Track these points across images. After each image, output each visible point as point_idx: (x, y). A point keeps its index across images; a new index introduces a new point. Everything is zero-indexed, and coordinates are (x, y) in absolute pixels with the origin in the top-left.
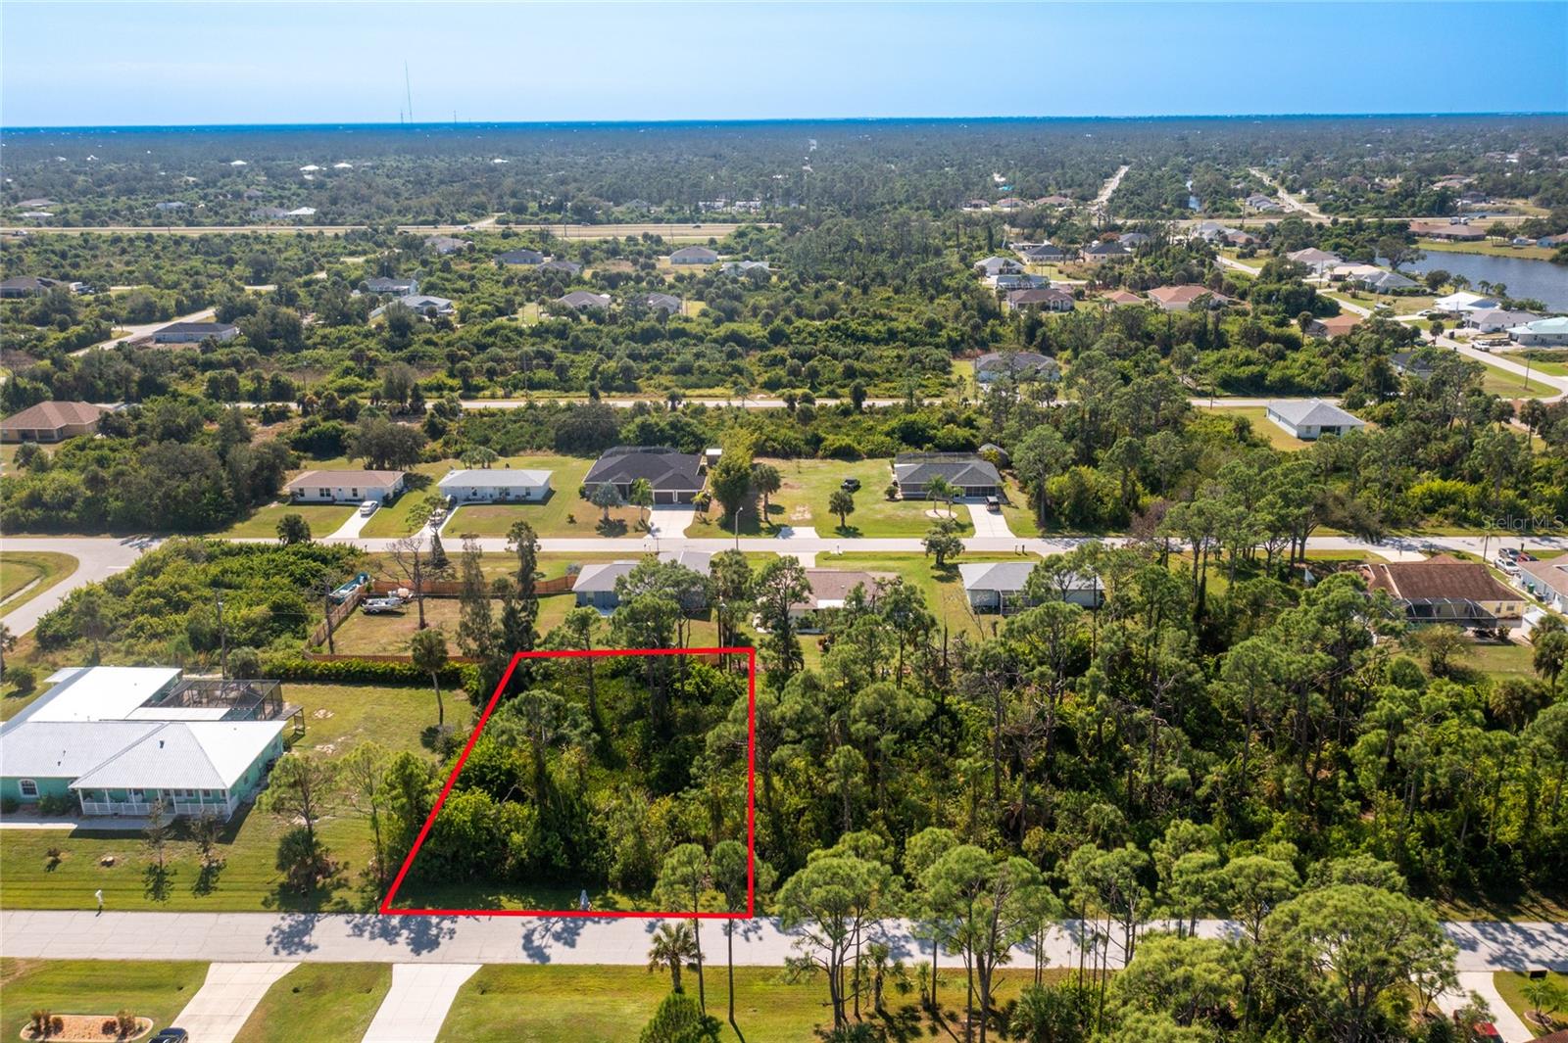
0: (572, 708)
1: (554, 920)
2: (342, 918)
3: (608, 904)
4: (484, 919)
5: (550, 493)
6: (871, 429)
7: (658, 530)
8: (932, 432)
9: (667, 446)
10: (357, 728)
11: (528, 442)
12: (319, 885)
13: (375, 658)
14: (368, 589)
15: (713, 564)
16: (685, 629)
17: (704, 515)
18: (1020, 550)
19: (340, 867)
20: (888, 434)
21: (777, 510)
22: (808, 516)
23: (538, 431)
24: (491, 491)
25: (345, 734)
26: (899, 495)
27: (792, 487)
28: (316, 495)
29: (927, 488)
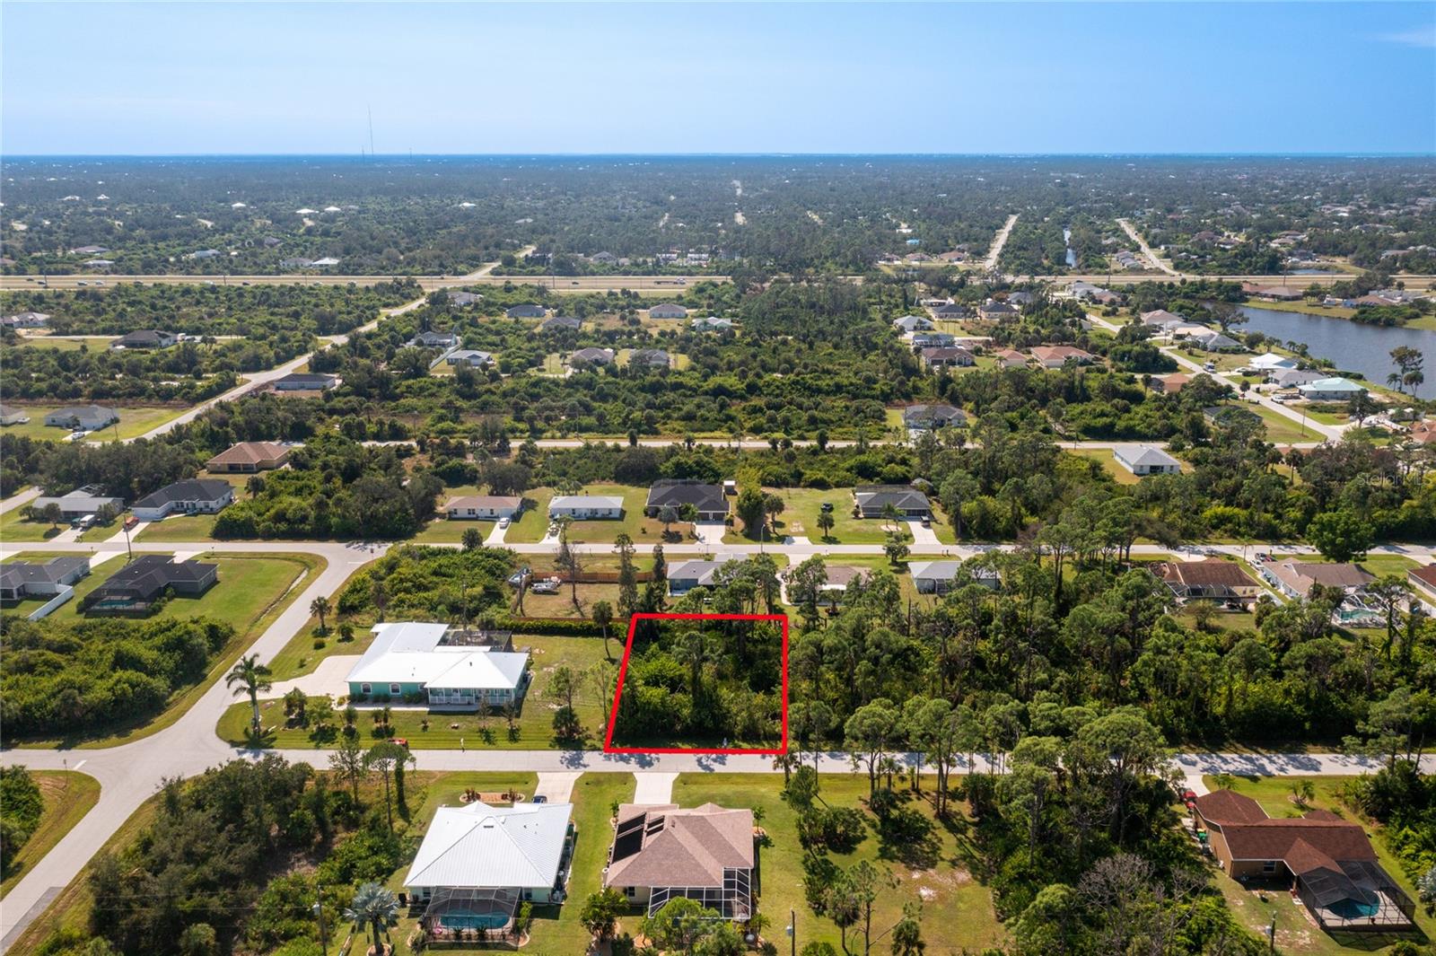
1: (711, 753)
2: (596, 753)
3: (738, 747)
4: (673, 754)
5: (624, 513)
6: (835, 466)
7: (703, 538)
8: (879, 469)
9: (697, 479)
10: (562, 659)
11: (594, 474)
13: (557, 619)
14: (531, 578)
17: (732, 528)
18: (945, 553)
19: (586, 729)
20: (848, 470)
21: (781, 525)
22: (802, 529)
23: (599, 466)
25: (557, 662)
26: (861, 516)
27: (789, 509)
28: (466, 514)
29: (881, 510)
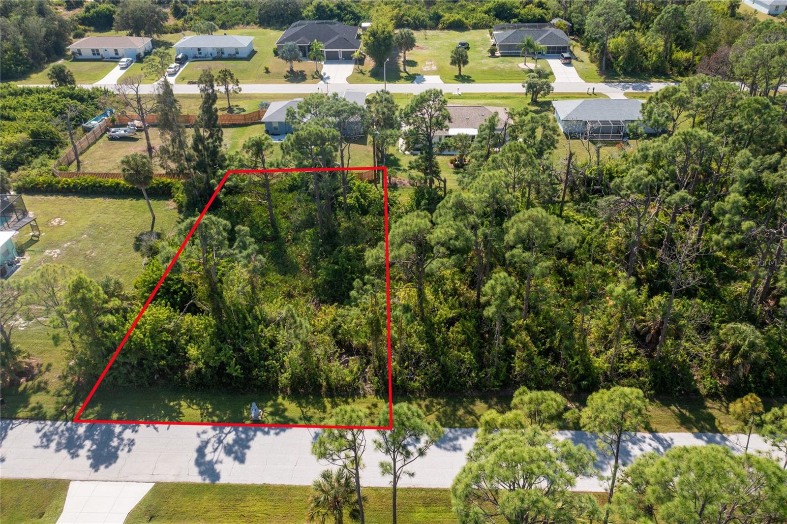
0: (240, 231)
1: (227, 429)
2: (34, 425)
3: (278, 411)
4: (162, 428)
5: (253, 53)
6: (473, 10)
7: (328, 78)
8: (517, 11)
9: (335, 20)
10: (82, 234)
11: (241, 20)
12: (21, 388)
13: (107, 175)
14: (113, 121)
15: (368, 102)
16: (346, 153)
17: (360, 67)
18: (591, 91)
19: (43, 369)
20: (486, 12)
21: (413, 64)
22: (434, 68)
23: (248, 13)
24: (210, 51)
25: (71, 240)
26: (498, 54)
27: (422, 48)
28: (89, 54)
29: (519, 48)
